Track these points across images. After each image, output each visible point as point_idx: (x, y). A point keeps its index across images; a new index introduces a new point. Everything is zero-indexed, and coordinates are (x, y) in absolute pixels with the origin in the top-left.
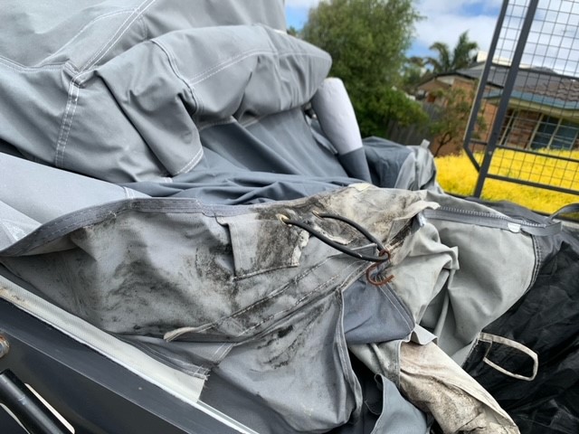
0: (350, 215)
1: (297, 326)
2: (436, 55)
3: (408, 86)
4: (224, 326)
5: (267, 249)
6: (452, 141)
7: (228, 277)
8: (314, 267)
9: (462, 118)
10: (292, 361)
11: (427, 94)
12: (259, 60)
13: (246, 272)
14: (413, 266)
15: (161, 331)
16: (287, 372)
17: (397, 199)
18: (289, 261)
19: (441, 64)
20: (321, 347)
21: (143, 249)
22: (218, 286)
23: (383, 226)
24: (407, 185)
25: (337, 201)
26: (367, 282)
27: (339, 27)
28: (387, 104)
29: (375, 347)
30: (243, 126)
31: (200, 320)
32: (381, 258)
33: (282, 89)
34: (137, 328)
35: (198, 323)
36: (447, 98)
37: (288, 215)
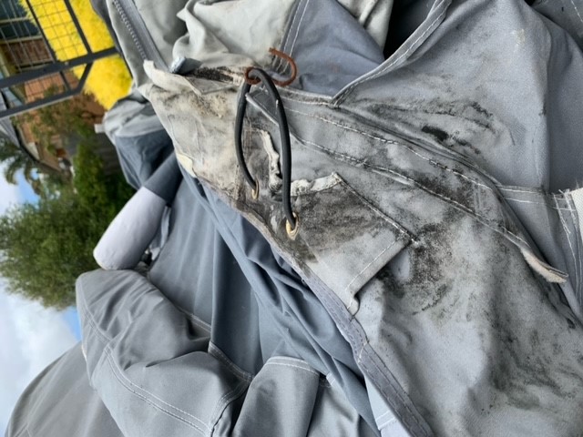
0: (230, 152)
1: (417, 124)
2: (19, 174)
3: (64, 180)
4: (493, 215)
5: (345, 225)
6: (85, 109)
7: (420, 251)
8: (328, 153)
9: (58, 113)
10: (467, 100)
11: (60, 159)
12: (128, 366)
13: (397, 232)
14: (236, 40)
15: (550, 289)
16: (485, 96)
17: (172, 111)
18: (338, 187)
19: (24, 165)
20: (422, 76)
21: (476, 391)
22: (440, 255)
23: (217, 105)
24: (151, 119)
25: (222, 178)
26: (297, 78)
27: (55, 276)
28: (93, 187)
29: (363, 18)
30: (210, 329)
31: (506, 251)
32: (261, 76)
33: (141, 313)
34: (572, 325)
35: (512, 251)
36: (49, 140)
37: (283, 224)
